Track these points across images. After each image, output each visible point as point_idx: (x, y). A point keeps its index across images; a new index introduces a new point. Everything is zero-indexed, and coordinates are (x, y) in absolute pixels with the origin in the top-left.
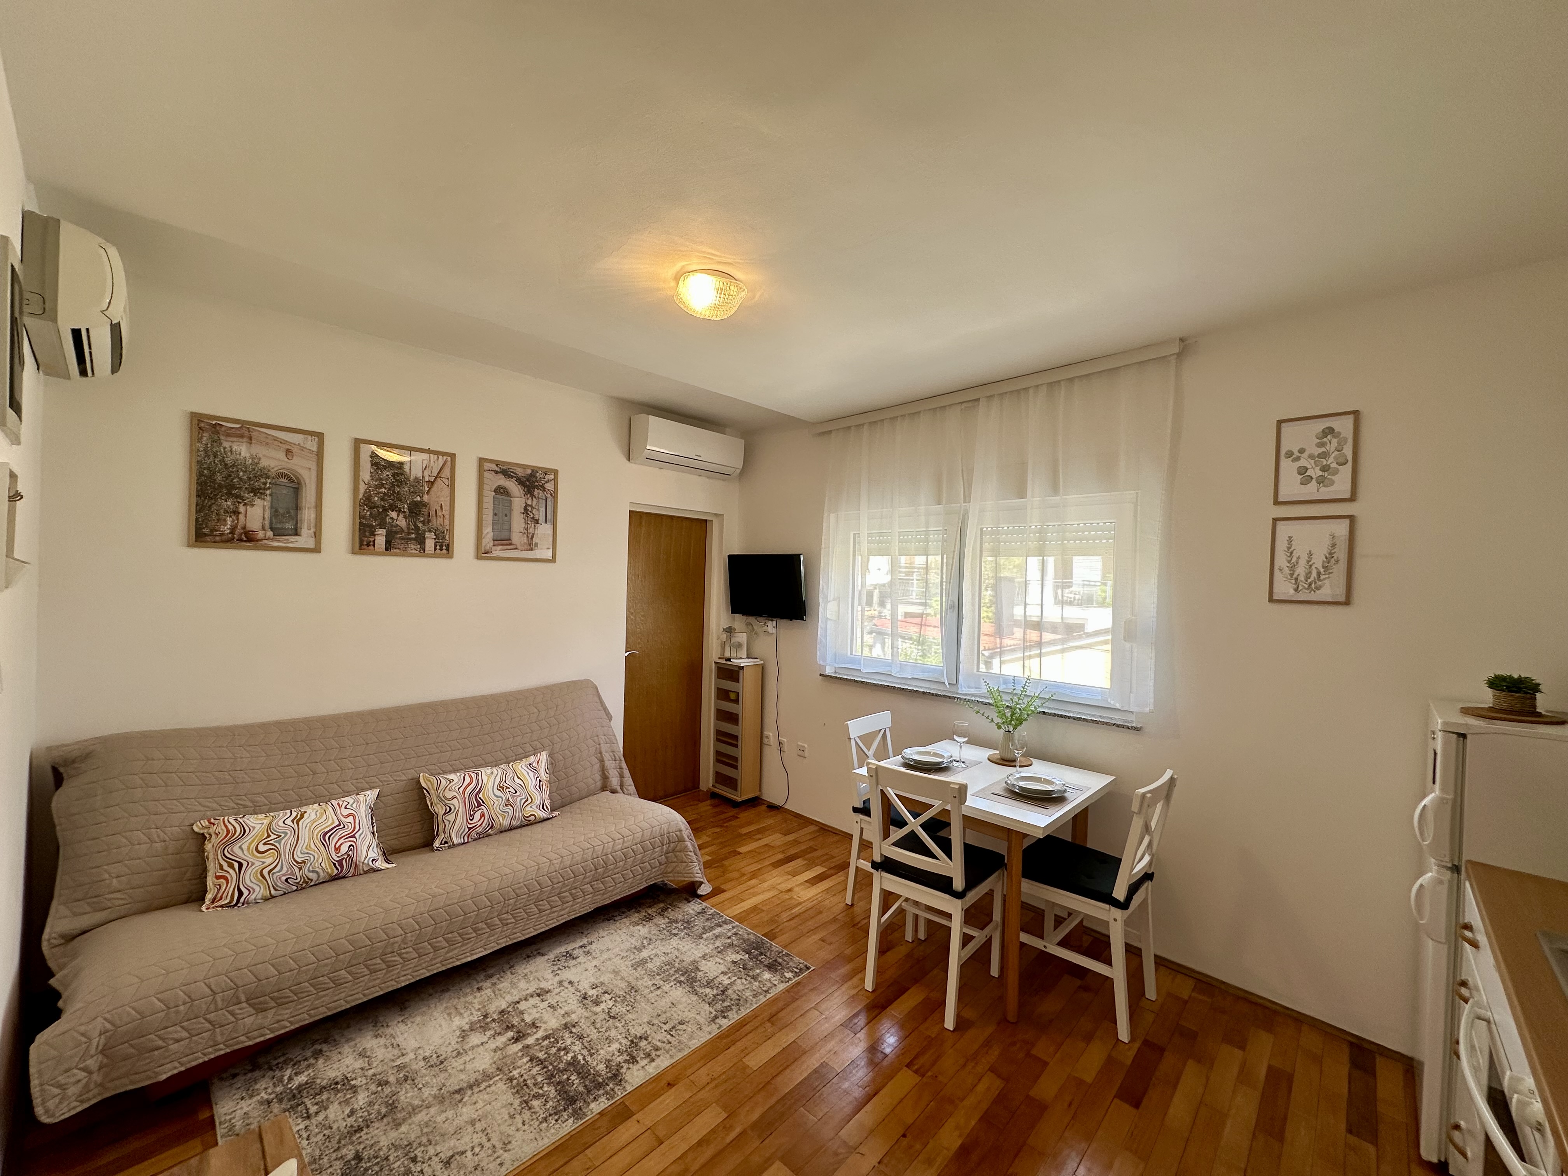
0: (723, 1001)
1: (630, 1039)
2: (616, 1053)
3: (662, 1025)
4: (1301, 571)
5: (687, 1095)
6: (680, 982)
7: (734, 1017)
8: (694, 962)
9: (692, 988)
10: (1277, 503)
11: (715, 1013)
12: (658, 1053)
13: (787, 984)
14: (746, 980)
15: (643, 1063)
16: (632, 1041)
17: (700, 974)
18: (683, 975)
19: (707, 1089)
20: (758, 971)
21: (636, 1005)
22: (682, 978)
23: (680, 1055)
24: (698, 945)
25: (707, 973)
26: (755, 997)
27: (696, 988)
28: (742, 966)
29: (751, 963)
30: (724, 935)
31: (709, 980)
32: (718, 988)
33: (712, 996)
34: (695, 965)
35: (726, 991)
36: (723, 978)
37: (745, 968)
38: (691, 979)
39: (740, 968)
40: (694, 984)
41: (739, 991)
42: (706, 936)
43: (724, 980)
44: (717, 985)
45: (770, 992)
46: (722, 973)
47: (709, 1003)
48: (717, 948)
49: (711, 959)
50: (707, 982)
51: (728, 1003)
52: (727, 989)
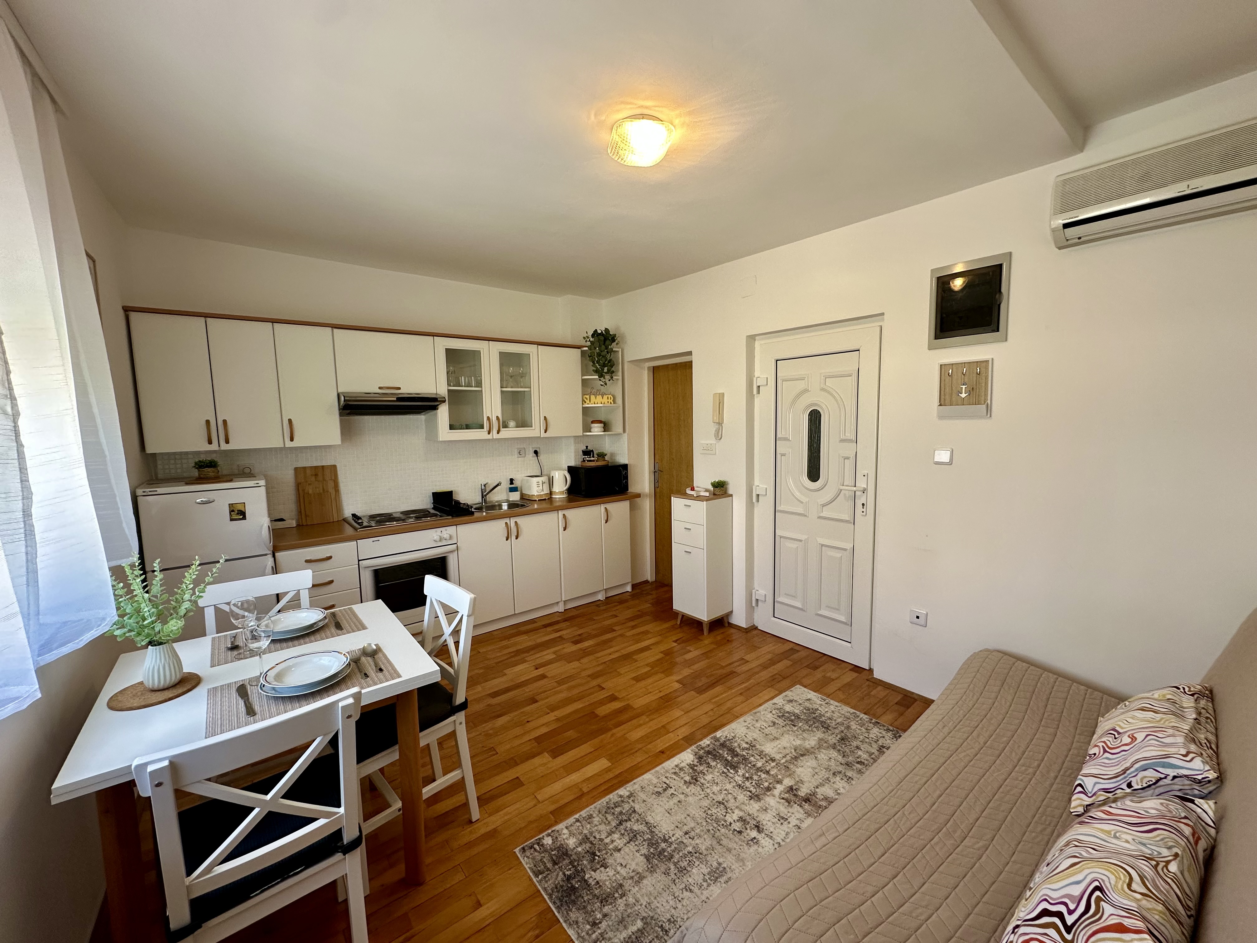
0: (621, 813)
1: (699, 783)
2: (706, 772)
3: (675, 793)
6: (665, 840)
7: (613, 797)
8: (652, 870)
9: (652, 832)
11: (630, 801)
12: (674, 771)
13: (553, 829)
14: (595, 837)
15: (683, 765)
16: (697, 781)
17: (644, 851)
18: (664, 850)
19: (636, 749)
20: (580, 849)
21: (704, 815)
22: (663, 845)
23: (658, 769)
24: (649, 904)
25: (637, 851)
26: (591, 817)
27: (648, 831)
28: (597, 858)
29: (585, 862)
30: (610, 923)
31: (635, 841)
32: (625, 830)
33: (632, 820)
34: (652, 867)
35: (618, 825)
36: (619, 843)
37: (594, 854)
38: (653, 844)
39: (599, 857)
40: (650, 837)
41: (605, 823)
42: (639, 924)
43: (618, 840)
44: (626, 834)
45: (575, 820)
46: (619, 850)
47: (634, 811)
48: (622, 896)
49: (633, 874)
50: (637, 839)
51: (618, 810)
52: (617, 828)
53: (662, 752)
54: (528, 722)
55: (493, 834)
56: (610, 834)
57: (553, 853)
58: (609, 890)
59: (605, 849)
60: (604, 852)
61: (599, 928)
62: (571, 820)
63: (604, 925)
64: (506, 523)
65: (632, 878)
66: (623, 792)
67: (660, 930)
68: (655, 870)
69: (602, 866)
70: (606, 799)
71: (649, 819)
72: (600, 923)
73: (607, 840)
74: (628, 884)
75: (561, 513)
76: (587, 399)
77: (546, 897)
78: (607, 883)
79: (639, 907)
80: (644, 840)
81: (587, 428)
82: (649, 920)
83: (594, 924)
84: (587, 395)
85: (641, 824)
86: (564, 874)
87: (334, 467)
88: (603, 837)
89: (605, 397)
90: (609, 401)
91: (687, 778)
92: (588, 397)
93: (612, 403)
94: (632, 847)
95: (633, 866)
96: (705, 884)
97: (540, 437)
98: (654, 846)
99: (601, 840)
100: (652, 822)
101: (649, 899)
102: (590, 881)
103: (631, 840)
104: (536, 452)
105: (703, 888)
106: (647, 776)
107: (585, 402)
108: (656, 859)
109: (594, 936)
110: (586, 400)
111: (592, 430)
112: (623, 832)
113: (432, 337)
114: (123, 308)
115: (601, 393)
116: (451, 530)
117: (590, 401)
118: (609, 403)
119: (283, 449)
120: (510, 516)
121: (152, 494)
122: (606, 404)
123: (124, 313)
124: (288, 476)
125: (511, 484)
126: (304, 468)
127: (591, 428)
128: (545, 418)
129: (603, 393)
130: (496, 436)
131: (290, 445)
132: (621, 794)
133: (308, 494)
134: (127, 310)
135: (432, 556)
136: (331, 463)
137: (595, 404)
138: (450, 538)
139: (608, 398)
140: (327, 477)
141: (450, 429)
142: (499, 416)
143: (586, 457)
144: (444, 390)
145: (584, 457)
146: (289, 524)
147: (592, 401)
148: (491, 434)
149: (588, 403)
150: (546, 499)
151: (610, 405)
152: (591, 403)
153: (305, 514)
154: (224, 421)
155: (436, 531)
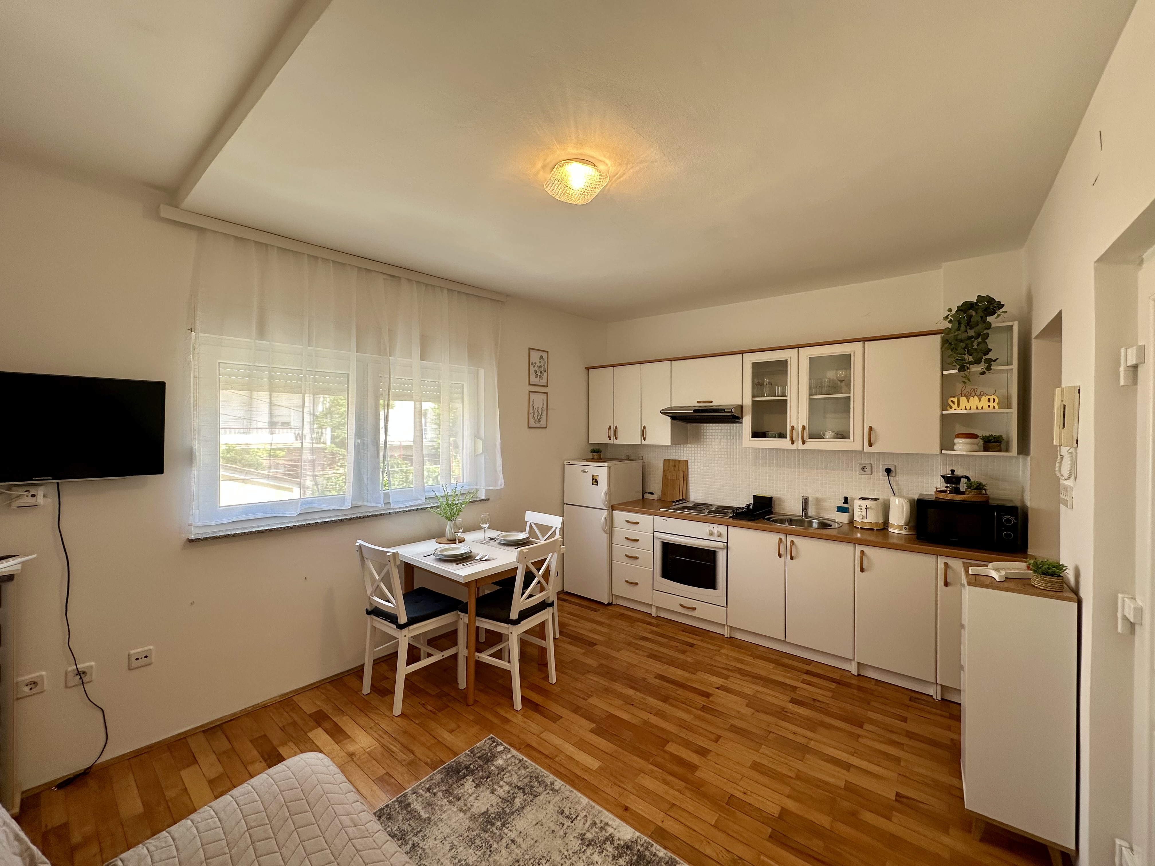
0: (532, 787)
1: (585, 848)
2: (604, 854)
3: (565, 826)
4: (536, 415)
6: (503, 825)
7: (550, 777)
8: (473, 818)
9: (513, 813)
10: (530, 384)
11: (548, 791)
12: (598, 822)
13: (511, 749)
14: (504, 775)
15: (610, 830)
16: (588, 845)
17: (491, 810)
18: (493, 824)
19: (624, 786)
20: (493, 768)
21: (538, 856)
22: (499, 823)
23: (597, 807)
24: (441, 820)
25: (492, 805)
26: (526, 768)
27: (514, 810)
28: (485, 780)
29: (481, 773)
30: (428, 798)
31: (502, 802)
32: (513, 793)
33: (525, 796)
34: (475, 818)
35: (518, 787)
36: (500, 792)
37: (488, 777)
38: (499, 816)
39: (486, 780)
40: (507, 812)
41: (519, 778)
42: (425, 815)
43: (503, 790)
44: (509, 795)
45: (521, 759)
46: (492, 793)
47: (536, 796)
48: (450, 802)
49: (469, 805)
50: (504, 803)
51: (536, 784)
52: (515, 787)
53: (626, 809)
54: (632, 705)
55: (507, 721)
56: (509, 784)
57: (489, 754)
58: (456, 792)
59: (493, 783)
60: (491, 783)
61: (426, 792)
62: (521, 756)
63: (428, 794)
64: (780, 539)
65: (465, 805)
66: (558, 783)
67: (418, 830)
68: (472, 820)
69: (477, 785)
70: (546, 773)
71: (528, 808)
72: (430, 792)
73: (501, 783)
74: (461, 803)
75: (859, 548)
76: (954, 403)
77: (453, 760)
78: (462, 790)
79: (439, 814)
80: (503, 809)
81: (946, 444)
82: (427, 821)
83: (429, 790)
84: (954, 397)
85: (521, 804)
86: (471, 764)
87: (687, 462)
88: (505, 780)
89: (984, 399)
90: (991, 404)
91: (589, 836)
92: (955, 400)
93: (997, 407)
94: (496, 801)
95: (476, 805)
96: (456, 861)
97: (862, 452)
98: (497, 817)
99: (502, 779)
100: (525, 811)
101: (445, 820)
102: (465, 780)
103: (503, 799)
104: (888, 471)
105: (453, 859)
106: (585, 800)
107: (951, 407)
108: (483, 820)
109: (421, 791)
110: (952, 404)
111: (955, 447)
112: (512, 792)
113: (741, 355)
114: (586, 368)
115: (978, 394)
116: (723, 529)
117: (958, 406)
118: (992, 407)
119: (641, 445)
120: (787, 533)
121: (568, 464)
122: (986, 410)
123: (587, 370)
124: (661, 465)
125: (844, 503)
126: (669, 460)
127: (955, 444)
128: (871, 428)
129: (982, 393)
130: (801, 447)
131: (644, 443)
132: (556, 783)
133: (668, 479)
134: (588, 369)
135: (705, 546)
136: (685, 458)
137: (966, 409)
138: (720, 535)
139: (989, 400)
140: (681, 469)
141: (752, 437)
142: (806, 426)
143: (949, 485)
144: (748, 401)
145: (946, 485)
146: (655, 497)
147: (962, 406)
148: (795, 444)
149: (953, 408)
150: (877, 530)
151: (994, 411)
152: (960, 408)
153: (664, 492)
154: (617, 426)
155: (709, 526)
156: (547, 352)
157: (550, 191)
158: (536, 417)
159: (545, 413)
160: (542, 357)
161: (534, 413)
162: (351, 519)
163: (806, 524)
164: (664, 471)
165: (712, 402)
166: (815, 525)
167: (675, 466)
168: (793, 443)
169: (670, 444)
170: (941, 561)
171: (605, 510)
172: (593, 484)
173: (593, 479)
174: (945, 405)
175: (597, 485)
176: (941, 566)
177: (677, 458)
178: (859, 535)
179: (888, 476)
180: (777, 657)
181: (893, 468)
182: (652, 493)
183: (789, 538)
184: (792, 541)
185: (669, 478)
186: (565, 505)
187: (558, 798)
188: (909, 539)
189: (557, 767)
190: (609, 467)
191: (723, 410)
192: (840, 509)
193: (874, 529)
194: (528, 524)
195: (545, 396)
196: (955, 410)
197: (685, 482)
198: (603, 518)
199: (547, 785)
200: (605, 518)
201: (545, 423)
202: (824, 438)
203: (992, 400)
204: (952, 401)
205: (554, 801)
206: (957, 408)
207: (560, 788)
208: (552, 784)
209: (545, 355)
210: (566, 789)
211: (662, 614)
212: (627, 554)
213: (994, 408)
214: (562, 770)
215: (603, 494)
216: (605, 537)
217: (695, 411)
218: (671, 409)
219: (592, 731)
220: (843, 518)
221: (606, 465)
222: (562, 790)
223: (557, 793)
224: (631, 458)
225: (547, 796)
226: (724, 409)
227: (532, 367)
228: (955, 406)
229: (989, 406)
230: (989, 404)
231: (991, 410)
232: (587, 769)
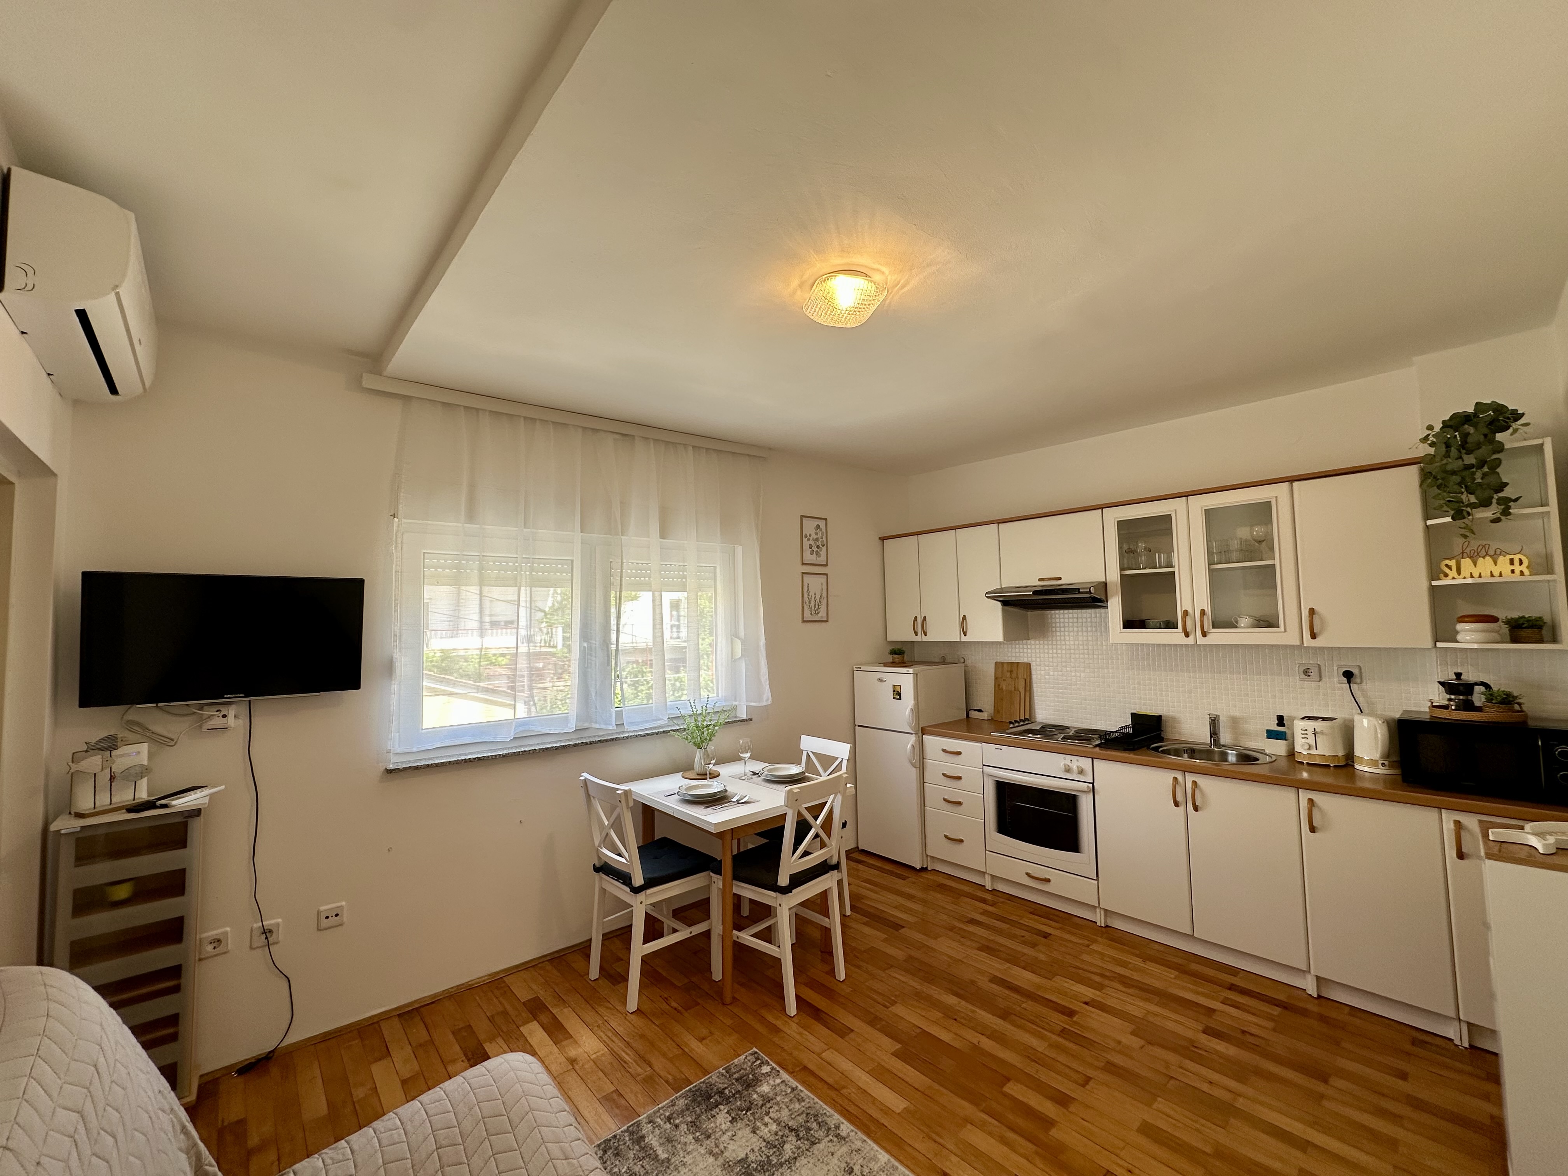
0: (809, 1129)
4: (812, 604)
5: (954, 1159)
7: (835, 1118)
8: (727, 1166)
9: (781, 1165)
10: (803, 564)
11: (831, 1137)
13: (781, 1071)
14: (771, 1107)
17: (752, 1157)
19: (941, 1141)
20: (755, 1096)
24: (684, 1164)
25: (753, 1150)
26: (801, 1100)
27: (783, 1160)
28: (744, 1112)
29: (739, 1103)
30: (668, 1131)
31: (766, 1147)
32: (782, 1136)
33: (799, 1142)
34: (729, 1166)
35: (789, 1128)
36: (764, 1131)
37: (749, 1109)
38: (763, 1167)
39: (746, 1114)
40: (773, 1163)
41: (791, 1114)
42: (663, 1156)
43: (768, 1130)
44: (777, 1137)
45: (794, 1086)
46: (754, 1132)
47: (813, 1143)
48: (697, 1140)
49: (721, 1147)
50: (769, 1149)
51: (814, 1125)
52: (785, 1127)
54: (955, 1020)
55: (777, 1030)
56: (777, 1121)
57: (751, 1076)
58: (704, 1126)
59: (755, 1119)
60: (752, 1118)
61: (665, 1123)
62: (794, 1083)
63: (668, 1126)
64: (1175, 779)
65: (717, 1146)
66: (846, 1128)
68: (725, 1169)
69: (733, 1118)
70: (828, 1110)
71: (803, 1161)
72: (670, 1123)
73: (767, 1119)
74: (710, 1143)
75: (1304, 796)
76: (1450, 567)
77: (702, 1080)
78: (712, 1125)
79: (682, 1155)
80: (768, 1157)
82: (666, 1164)
83: (669, 1119)
84: (1450, 559)
85: (794, 1153)
86: (726, 1088)
88: (772, 1115)
89: (1503, 561)
90: (1517, 568)
92: (1452, 563)
93: (1526, 572)
94: (758, 1144)
95: (731, 1147)
97: (1301, 647)
98: (759, 1168)
99: (768, 1114)
100: (798, 1164)
101: (690, 1165)
102: (717, 1110)
103: (768, 1142)
104: (1348, 675)
106: (883, 1157)
107: (1446, 575)
108: (740, 1170)
109: (659, 1120)
110: (1447, 570)
111: (1459, 637)
112: (780, 1133)
113: (1100, 510)
114: (880, 538)
115: (1491, 552)
116: (1086, 763)
117: (1459, 573)
118: (1517, 572)
119: (961, 643)
120: (1185, 770)
121: (859, 670)
122: (1508, 577)
123: (880, 542)
124: (991, 670)
125: (1278, 725)
126: (1003, 663)
127: (1457, 632)
128: (1312, 611)
129: (1498, 552)
130: (1201, 640)
131: (964, 639)
132: (842, 1127)
133: (1002, 689)
134: (882, 539)
135: (1062, 789)
136: (1026, 660)
137: (1472, 576)
138: (1081, 772)
139: (1512, 562)
140: (1020, 677)
141: (1124, 628)
142: (1206, 609)
143: (1453, 697)
144: (1114, 576)
145: (1448, 696)
146: (985, 716)
147: (1465, 572)
148: (1192, 637)
149: (1451, 576)
150: (1335, 766)
151: (1522, 579)
152: (1462, 575)
153: (997, 709)
154: (925, 617)
155: (1065, 759)
156: (826, 519)
157: (810, 314)
158: (813, 608)
159: (824, 602)
160: (818, 527)
161: (810, 602)
162: (575, 745)
163: (1217, 757)
164: (996, 678)
165: (1060, 579)
166: (1232, 757)
167: (1011, 672)
168: (1187, 635)
169: (1001, 639)
170: (1449, 819)
171: (912, 734)
172: (894, 698)
173: (894, 691)
174: (1434, 572)
175: (900, 699)
176: (1449, 826)
177: (1014, 660)
178: (1305, 775)
179: (1349, 682)
180: (1180, 961)
181: (1355, 671)
182: (980, 711)
183: (1190, 778)
184: (1195, 783)
185: (1004, 688)
186: (857, 727)
187: (844, 1149)
188: (1390, 782)
189: (845, 1103)
190: (916, 675)
191: (1077, 591)
192: (1272, 735)
193: (1329, 766)
194: (805, 754)
195: (824, 579)
196: (1454, 578)
197: (1028, 694)
198: (909, 746)
199: (829, 1129)
200: (913, 746)
201: (825, 615)
202: (1236, 627)
203: (1517, 562)
204: (1447, 565)
205: (839, 1153)
206: (1456, 576)
207: (848, 1135)
208: (837, 1127)
209: (822, 524)
210: (858, 1138)
211: (1001, 887)
212: (946, 797)
213: (1522, 573)
214: (852, 1109)
215: (908, 712)
216: (913, 773)
217: (1036, 593)
218: (1002, 590)
219: (895, 1054)
220: (1278, 748)
221: (911, 670)
222: (851, 1138)
223: (843, 1142)
224: (948, 660)
225: (830, 1144)
226: (1079, 589)
227: (805, 540)
228: (1453, 573)
229: (1513, 571)
230: (1512, 567)
231: (1516, 577)
232: (887, 1111)
